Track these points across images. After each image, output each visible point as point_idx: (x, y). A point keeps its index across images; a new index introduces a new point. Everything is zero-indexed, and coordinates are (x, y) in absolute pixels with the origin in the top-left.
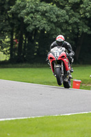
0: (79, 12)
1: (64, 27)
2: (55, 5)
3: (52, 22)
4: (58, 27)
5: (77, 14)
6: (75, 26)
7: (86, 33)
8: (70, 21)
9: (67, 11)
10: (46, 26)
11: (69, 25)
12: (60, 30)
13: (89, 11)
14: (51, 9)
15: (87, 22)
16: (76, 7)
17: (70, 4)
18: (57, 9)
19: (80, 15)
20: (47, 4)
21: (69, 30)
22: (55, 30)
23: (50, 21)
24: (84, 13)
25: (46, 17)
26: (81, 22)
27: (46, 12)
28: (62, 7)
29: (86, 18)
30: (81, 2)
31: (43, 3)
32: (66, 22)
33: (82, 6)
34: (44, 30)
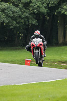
0: (29, 9)
1: (18, 20)
2: (11, 4)
3: (9, 16)
4: (13, 20)
5: (27, 11)
6: (26, 19)
7: (34, 25)
8: (23, 16)
9: (20, 8)
10: (5, 20)
11: (22, 18)
12: (15, 22)
13: (36, 9)
14: (8, 7)
15: (35, 16)
16: (26, 5)
17: (22, 3)
18: (13, 7)
19: (30, 11)
20: (6, 3)
21: (22, 23)
22: (12, 22)
23: (7, 16)
24: (33, 10)
25: (5, 13)
26: (31, 16)
27: (5, 9)
28: (17, 6)
29: (34, 13)
30: (31, 2)
31: (2, 3)
32: (20, 16)
33: (31, 4)
34: (3, 22)
